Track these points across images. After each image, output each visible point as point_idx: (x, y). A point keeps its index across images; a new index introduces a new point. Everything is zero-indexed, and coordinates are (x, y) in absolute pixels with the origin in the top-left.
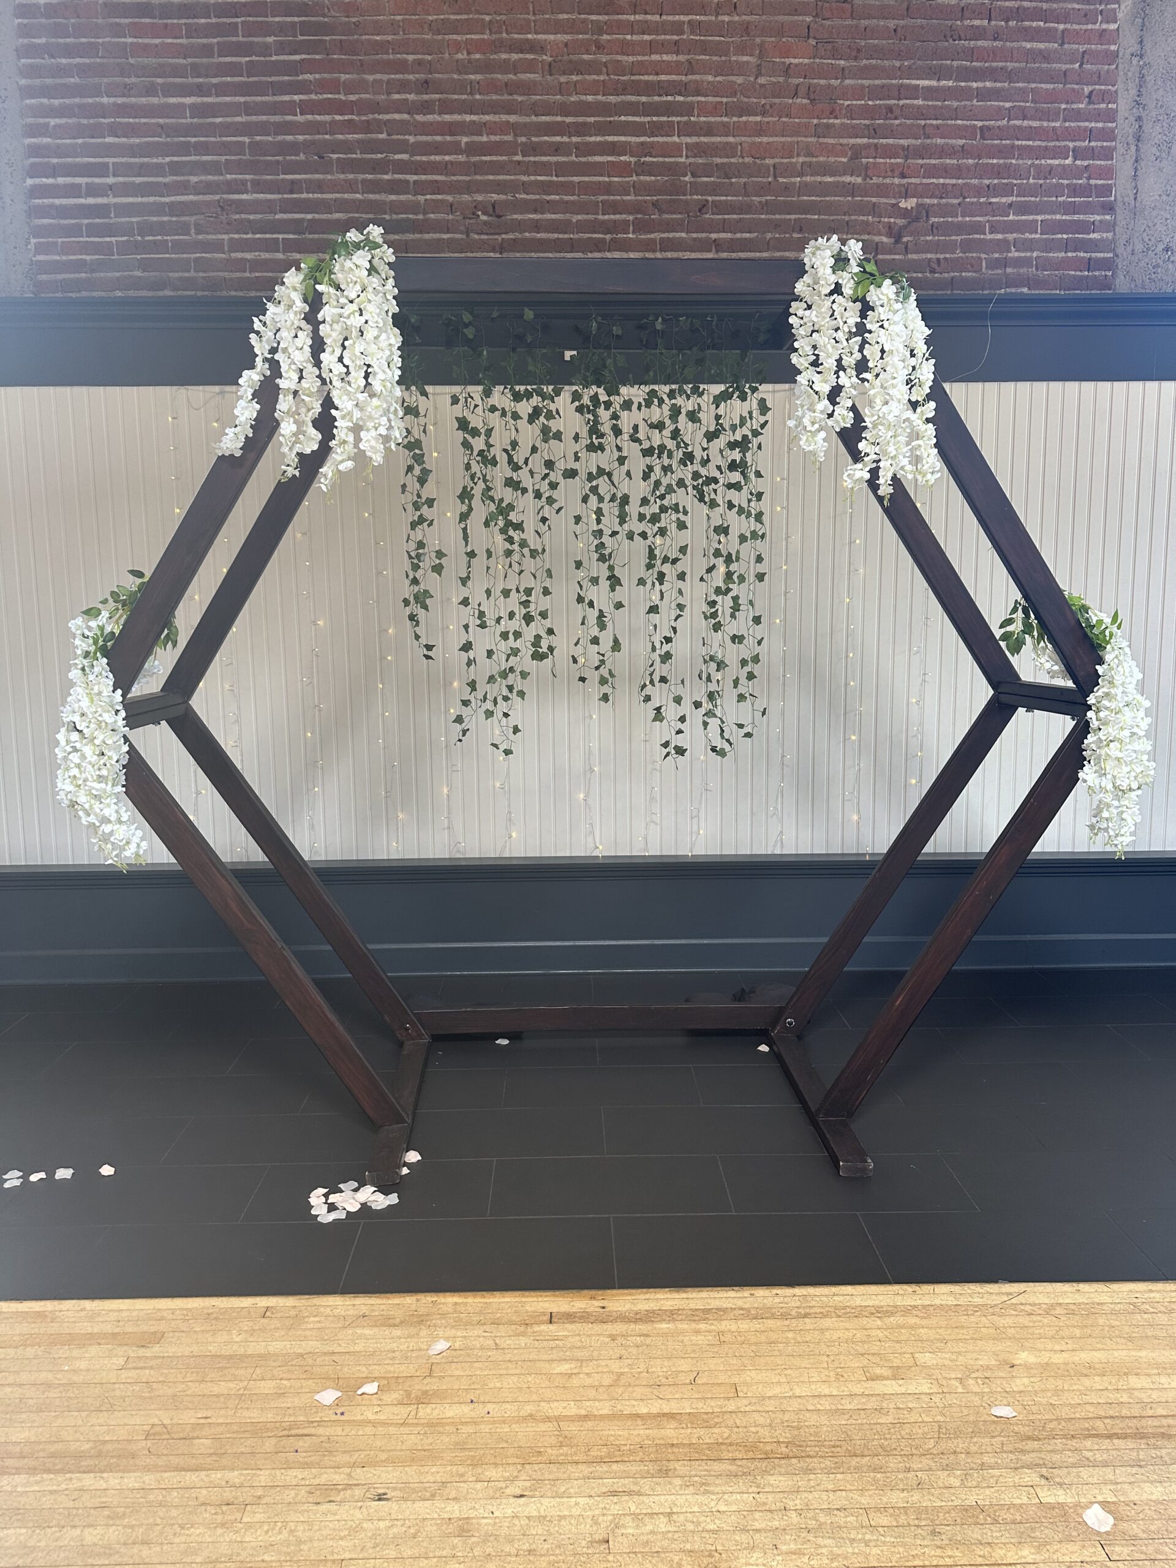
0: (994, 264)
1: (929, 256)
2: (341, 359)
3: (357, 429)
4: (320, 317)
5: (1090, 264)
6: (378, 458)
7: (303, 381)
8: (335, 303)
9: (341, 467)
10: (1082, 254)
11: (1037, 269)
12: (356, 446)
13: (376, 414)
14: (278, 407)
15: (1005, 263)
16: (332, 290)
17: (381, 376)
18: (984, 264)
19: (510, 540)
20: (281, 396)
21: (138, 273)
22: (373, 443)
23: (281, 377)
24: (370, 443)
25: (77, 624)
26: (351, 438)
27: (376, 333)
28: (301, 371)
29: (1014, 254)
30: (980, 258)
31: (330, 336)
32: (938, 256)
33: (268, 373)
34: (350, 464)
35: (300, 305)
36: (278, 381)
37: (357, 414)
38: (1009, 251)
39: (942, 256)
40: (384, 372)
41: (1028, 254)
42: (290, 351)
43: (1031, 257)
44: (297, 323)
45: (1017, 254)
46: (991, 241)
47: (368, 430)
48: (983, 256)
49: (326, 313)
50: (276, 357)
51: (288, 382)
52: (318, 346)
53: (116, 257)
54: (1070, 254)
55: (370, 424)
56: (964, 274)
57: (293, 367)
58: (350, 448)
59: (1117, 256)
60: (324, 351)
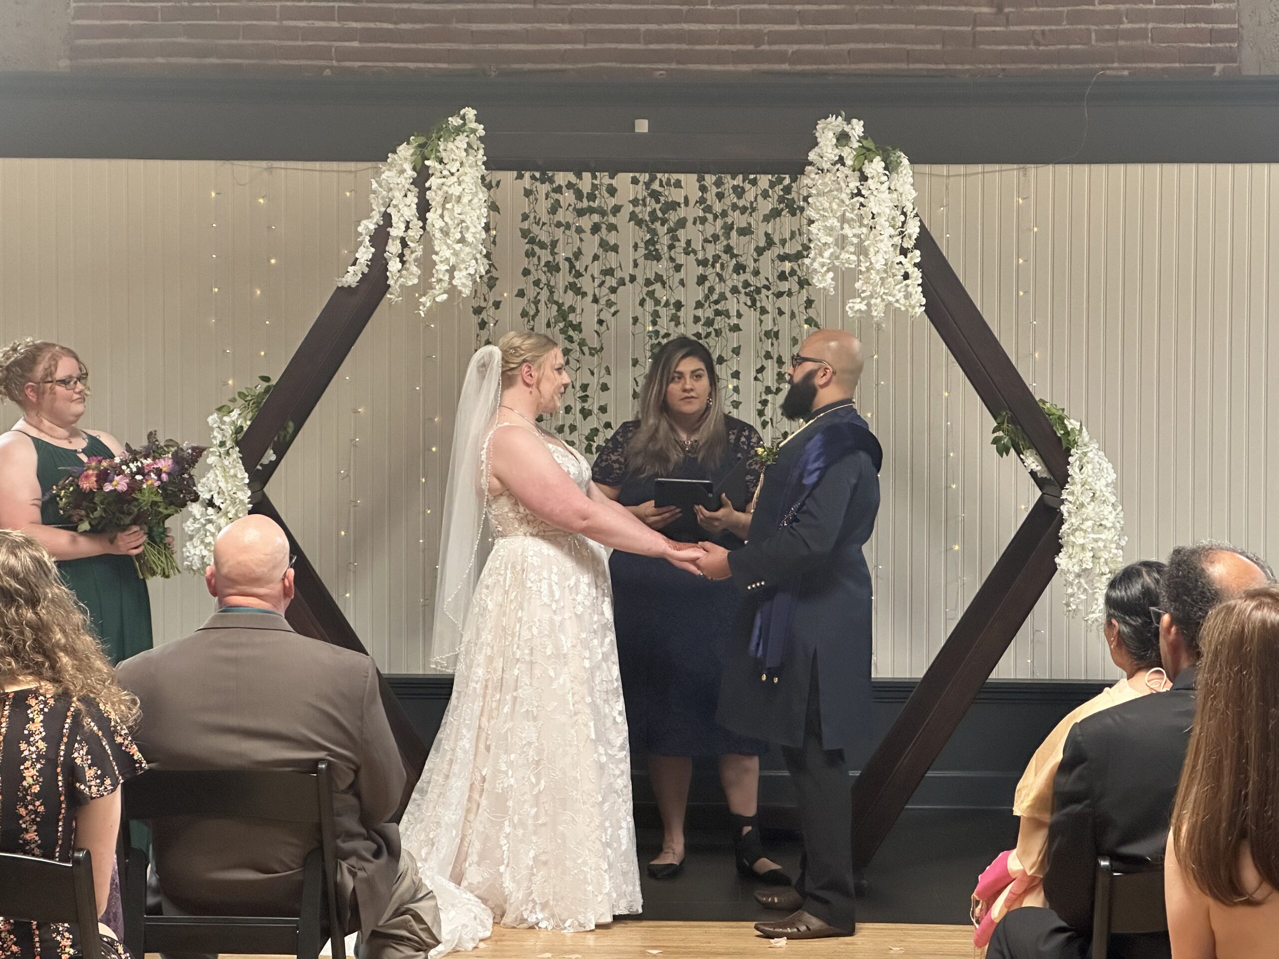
0: (1104, 36)
1: (1033, 28)
2: (442, 216)
3: (452, 271)
4: (427, 185)
5: (1213, 35)
6: (466, 292)
7: (409, 231)
8: (439, 174)
9: (438, 299)
10: (1203, 25)
11: (1152, 40)
12: (450, 283)
13: (467, 259)
14: (387, 249)
15: (1115, 35)
16: (437, 165)
17: (472, 230)
18: (1093, 36)
19: (570, 339)
20: (390, 241)
21: (183, 40)
22: (464, 280)
23: (391, 226)
24: (462, 281)
25: (213, 419)
26: (447, 278)
27: (470, 198)
28: (408, 223)
29: (1126, 26)
30: (1088, 30)
31: (434, 200)
32: (1043, 28)
33: (382, 223)
34: (445, 296)
35: (410, 173)
36: (389, 229)
37: (453, 260)
38: (1121, 23)
39: (1047, 28)
40: (475, 227)
41: (1143, 25)
42: (400, 207)
43: (1146, 29)
44: (407, 186)
45: (1129, 26)
46: (1100, 12)
47: (460, 270)
48: (1093, 27)
49: (433, 182)
50: (389, 211)
51: (397, 231)
52: (423, 208)
53: (160, 23)
54: (1189, 26)
55: (462, 266)
56: (1071, 47)
57: (402, 219)
58: (445, 285)
59: (1242, 27)
60: (429, 211)
